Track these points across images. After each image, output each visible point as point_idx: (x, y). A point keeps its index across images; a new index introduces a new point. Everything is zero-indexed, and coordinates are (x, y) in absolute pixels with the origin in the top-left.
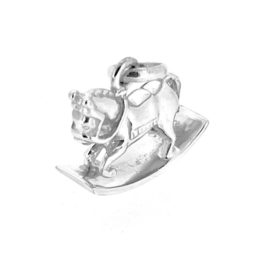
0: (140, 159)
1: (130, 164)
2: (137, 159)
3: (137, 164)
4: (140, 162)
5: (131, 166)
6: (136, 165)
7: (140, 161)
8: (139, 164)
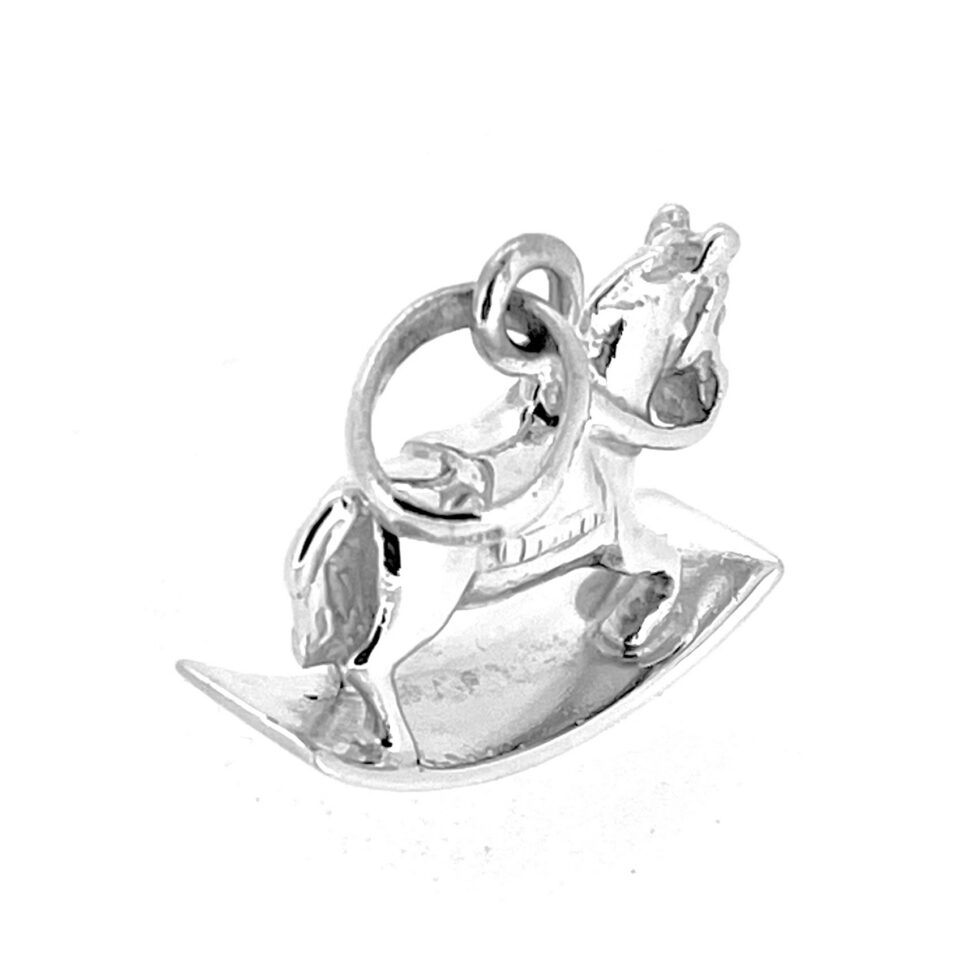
0: (459, 688)
1: (499, 674)
2: (472, 691)
3: (474, 675)
4: (463, 680)
5: (497, 669)
6: (477, 669)
7: (462, 684)
8: (467, 673)
